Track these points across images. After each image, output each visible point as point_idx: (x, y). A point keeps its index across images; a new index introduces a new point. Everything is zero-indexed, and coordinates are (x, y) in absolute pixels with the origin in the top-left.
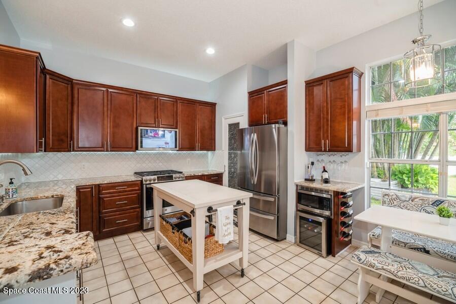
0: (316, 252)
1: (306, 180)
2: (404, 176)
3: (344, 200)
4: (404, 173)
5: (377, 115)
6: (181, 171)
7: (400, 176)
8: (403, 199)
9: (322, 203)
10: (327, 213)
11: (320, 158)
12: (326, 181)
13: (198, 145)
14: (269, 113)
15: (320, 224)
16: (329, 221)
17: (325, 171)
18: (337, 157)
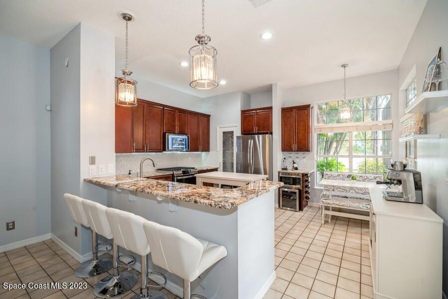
0: (293, 209)
1: (283, 169)
2: (324, 167)
3: (306, 179)
4: (324, 166)
5: (321, 131)
6: (193, 167)
7: (321, 168)
8: (334, 175)
9: (295, 181)
10: (298, 186)
11: (290, 155)
12: (296, 169)
13: (200, 147)
14: (259, 126)
15: (295, 193)
16: (300, 191)
17: (294, 163)
18: (300, 154)
